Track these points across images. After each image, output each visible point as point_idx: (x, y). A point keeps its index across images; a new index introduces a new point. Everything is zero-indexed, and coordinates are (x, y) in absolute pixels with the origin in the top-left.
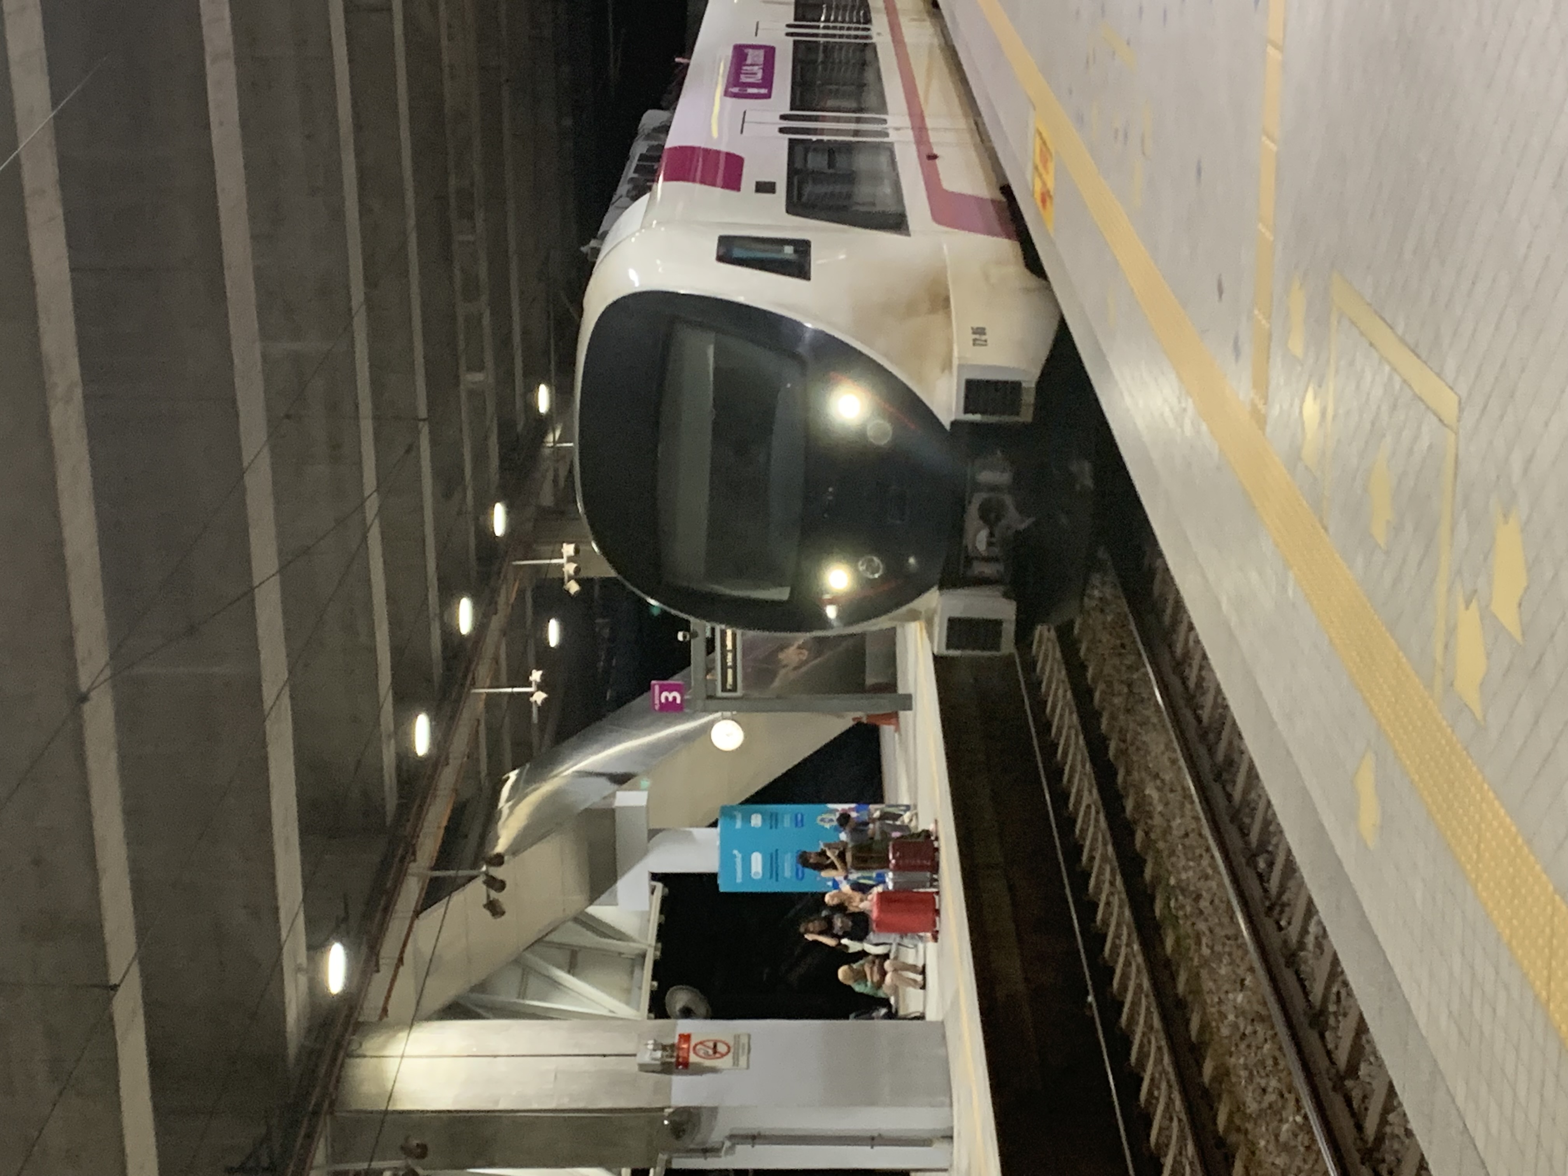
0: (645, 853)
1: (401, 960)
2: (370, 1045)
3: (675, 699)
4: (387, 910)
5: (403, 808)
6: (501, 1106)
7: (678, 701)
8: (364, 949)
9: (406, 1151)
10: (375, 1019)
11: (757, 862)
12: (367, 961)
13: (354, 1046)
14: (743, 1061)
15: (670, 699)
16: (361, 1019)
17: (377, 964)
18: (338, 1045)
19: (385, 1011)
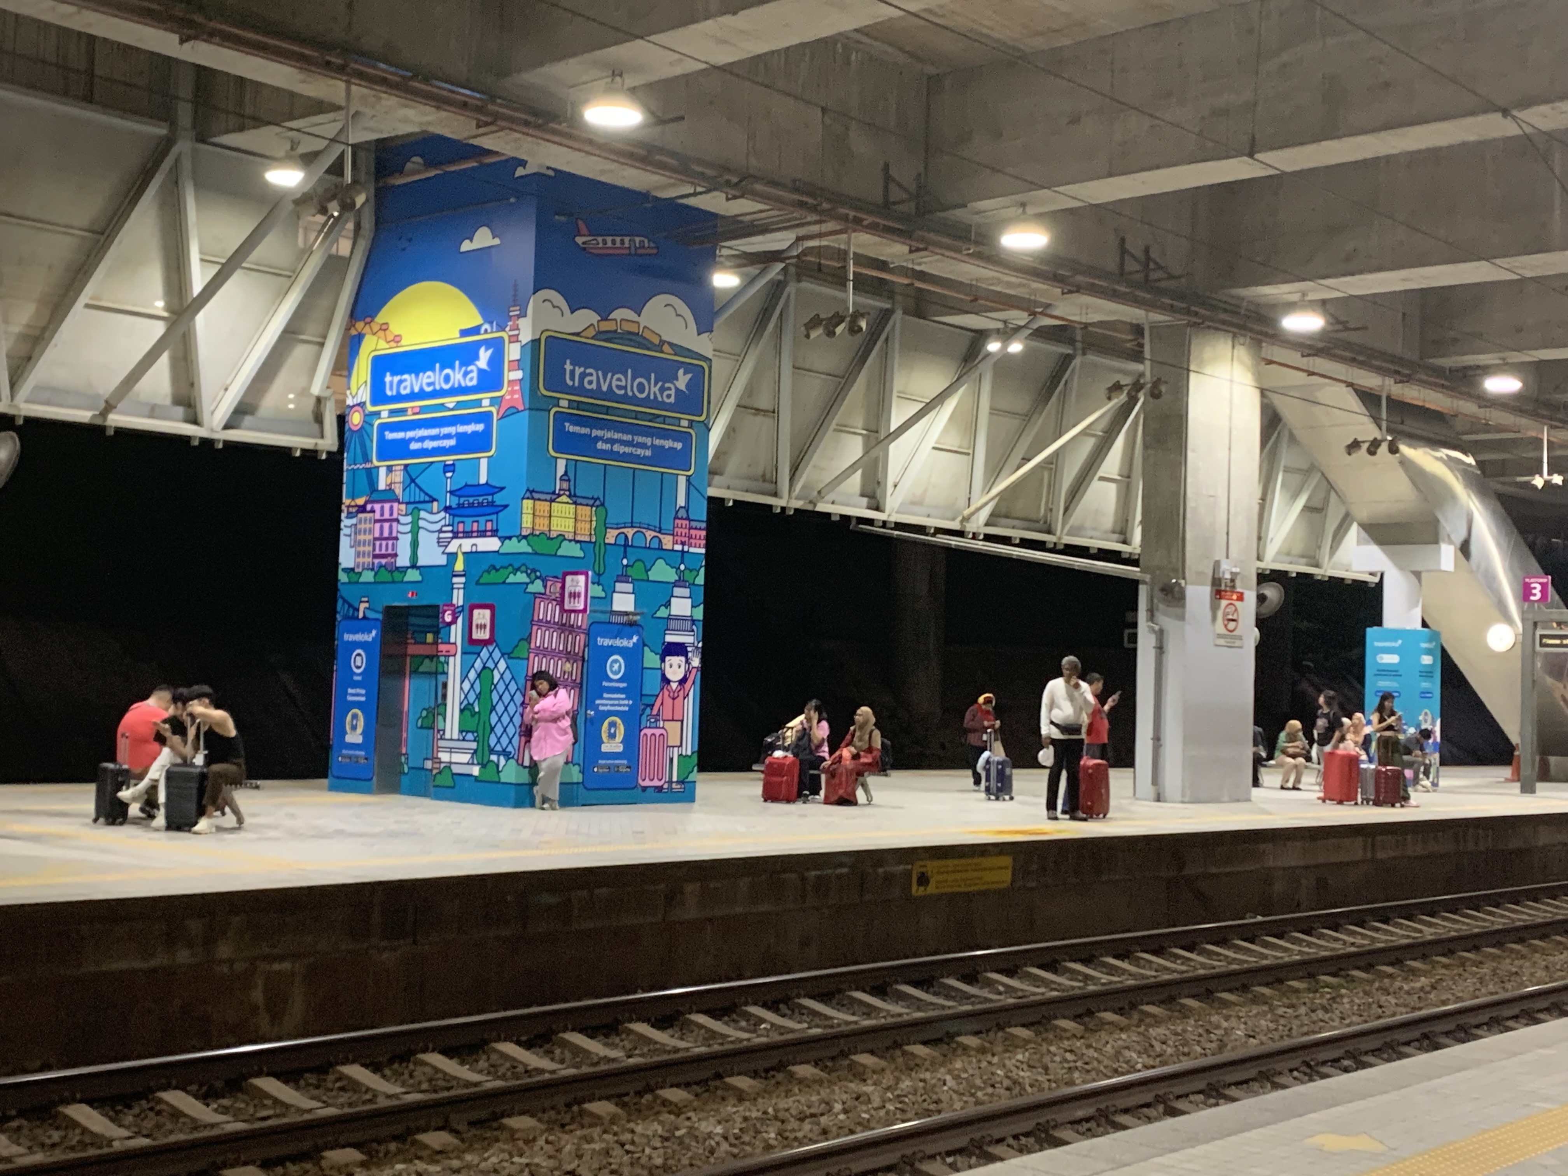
0: (1401, 568)
1: (1311, 374)
2: (1242, 353)
3: (1535, 595)
4: (1352, 362)
5: (1439, 372)
6: (1190, 454)
7: (1532, 598)
8: (1321, 345)
9: (1156, 384)
10: (1263, 355)
11: (1392, 659)
12: (1310, 347)
13: (1242, 340)
14: (1222, 642)
15: (1534, 591)
16: (1264, 344)
17: (1309, 355)
18: (1243, 327)
19: (1270, 362)
